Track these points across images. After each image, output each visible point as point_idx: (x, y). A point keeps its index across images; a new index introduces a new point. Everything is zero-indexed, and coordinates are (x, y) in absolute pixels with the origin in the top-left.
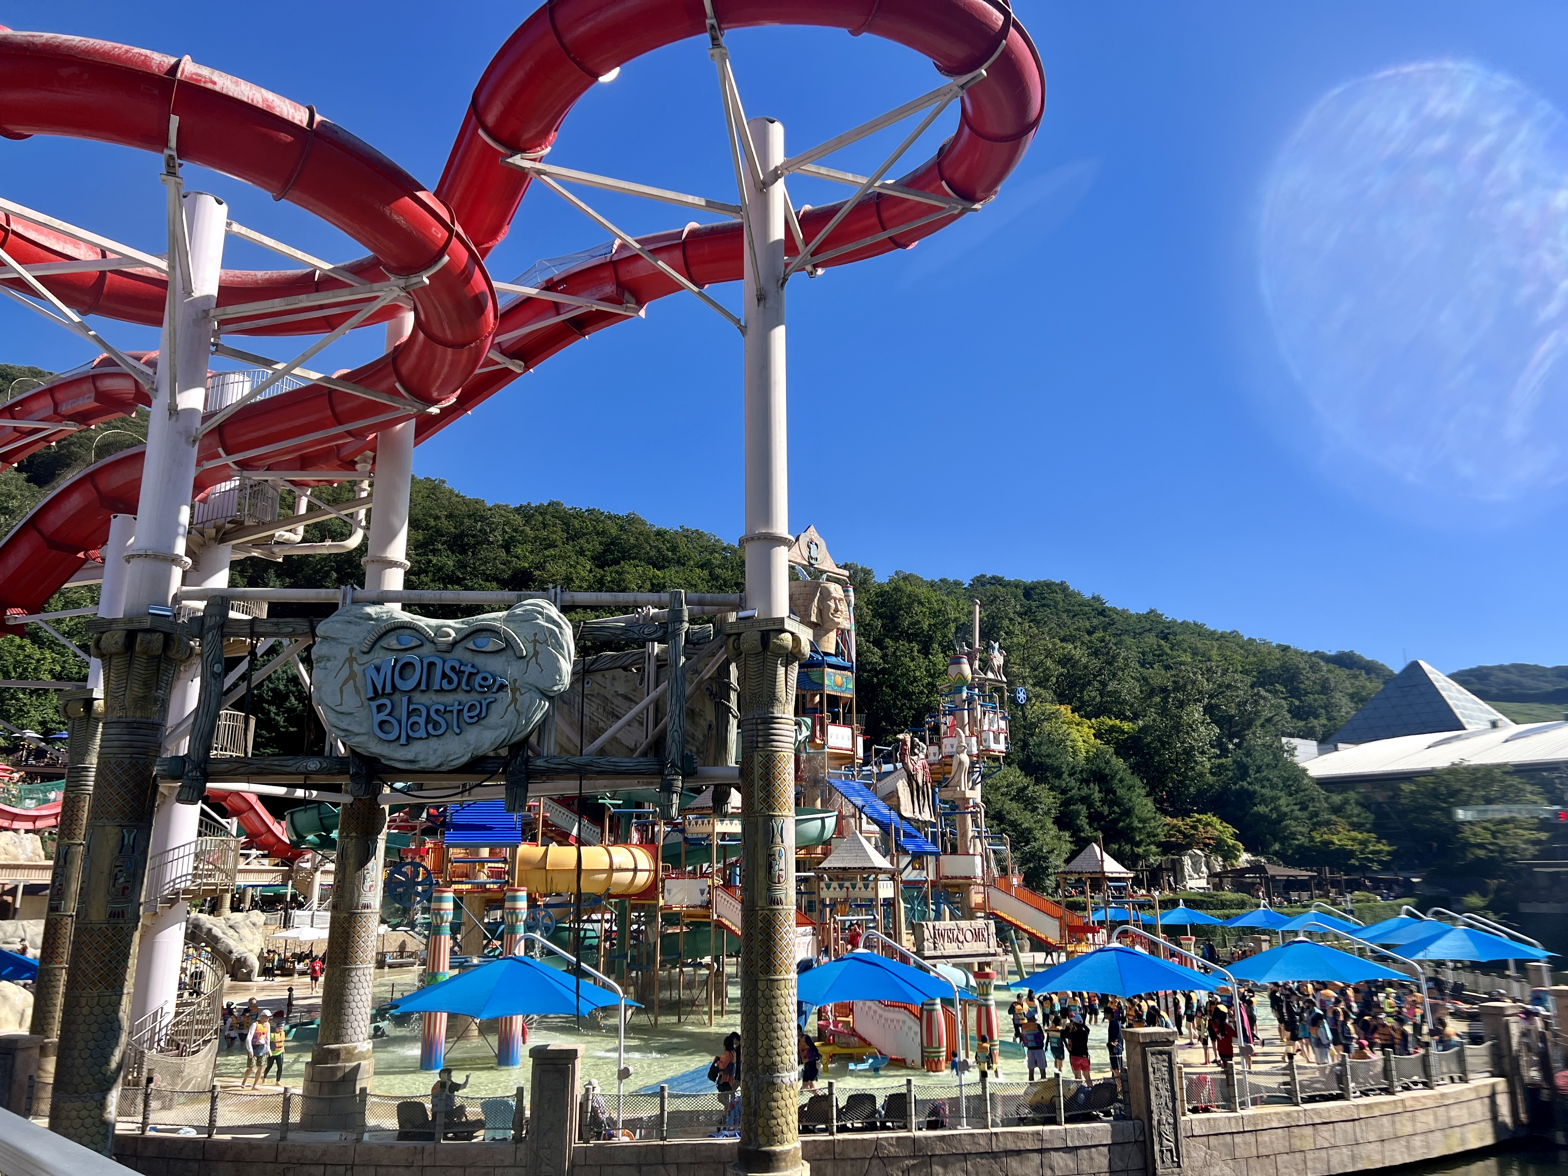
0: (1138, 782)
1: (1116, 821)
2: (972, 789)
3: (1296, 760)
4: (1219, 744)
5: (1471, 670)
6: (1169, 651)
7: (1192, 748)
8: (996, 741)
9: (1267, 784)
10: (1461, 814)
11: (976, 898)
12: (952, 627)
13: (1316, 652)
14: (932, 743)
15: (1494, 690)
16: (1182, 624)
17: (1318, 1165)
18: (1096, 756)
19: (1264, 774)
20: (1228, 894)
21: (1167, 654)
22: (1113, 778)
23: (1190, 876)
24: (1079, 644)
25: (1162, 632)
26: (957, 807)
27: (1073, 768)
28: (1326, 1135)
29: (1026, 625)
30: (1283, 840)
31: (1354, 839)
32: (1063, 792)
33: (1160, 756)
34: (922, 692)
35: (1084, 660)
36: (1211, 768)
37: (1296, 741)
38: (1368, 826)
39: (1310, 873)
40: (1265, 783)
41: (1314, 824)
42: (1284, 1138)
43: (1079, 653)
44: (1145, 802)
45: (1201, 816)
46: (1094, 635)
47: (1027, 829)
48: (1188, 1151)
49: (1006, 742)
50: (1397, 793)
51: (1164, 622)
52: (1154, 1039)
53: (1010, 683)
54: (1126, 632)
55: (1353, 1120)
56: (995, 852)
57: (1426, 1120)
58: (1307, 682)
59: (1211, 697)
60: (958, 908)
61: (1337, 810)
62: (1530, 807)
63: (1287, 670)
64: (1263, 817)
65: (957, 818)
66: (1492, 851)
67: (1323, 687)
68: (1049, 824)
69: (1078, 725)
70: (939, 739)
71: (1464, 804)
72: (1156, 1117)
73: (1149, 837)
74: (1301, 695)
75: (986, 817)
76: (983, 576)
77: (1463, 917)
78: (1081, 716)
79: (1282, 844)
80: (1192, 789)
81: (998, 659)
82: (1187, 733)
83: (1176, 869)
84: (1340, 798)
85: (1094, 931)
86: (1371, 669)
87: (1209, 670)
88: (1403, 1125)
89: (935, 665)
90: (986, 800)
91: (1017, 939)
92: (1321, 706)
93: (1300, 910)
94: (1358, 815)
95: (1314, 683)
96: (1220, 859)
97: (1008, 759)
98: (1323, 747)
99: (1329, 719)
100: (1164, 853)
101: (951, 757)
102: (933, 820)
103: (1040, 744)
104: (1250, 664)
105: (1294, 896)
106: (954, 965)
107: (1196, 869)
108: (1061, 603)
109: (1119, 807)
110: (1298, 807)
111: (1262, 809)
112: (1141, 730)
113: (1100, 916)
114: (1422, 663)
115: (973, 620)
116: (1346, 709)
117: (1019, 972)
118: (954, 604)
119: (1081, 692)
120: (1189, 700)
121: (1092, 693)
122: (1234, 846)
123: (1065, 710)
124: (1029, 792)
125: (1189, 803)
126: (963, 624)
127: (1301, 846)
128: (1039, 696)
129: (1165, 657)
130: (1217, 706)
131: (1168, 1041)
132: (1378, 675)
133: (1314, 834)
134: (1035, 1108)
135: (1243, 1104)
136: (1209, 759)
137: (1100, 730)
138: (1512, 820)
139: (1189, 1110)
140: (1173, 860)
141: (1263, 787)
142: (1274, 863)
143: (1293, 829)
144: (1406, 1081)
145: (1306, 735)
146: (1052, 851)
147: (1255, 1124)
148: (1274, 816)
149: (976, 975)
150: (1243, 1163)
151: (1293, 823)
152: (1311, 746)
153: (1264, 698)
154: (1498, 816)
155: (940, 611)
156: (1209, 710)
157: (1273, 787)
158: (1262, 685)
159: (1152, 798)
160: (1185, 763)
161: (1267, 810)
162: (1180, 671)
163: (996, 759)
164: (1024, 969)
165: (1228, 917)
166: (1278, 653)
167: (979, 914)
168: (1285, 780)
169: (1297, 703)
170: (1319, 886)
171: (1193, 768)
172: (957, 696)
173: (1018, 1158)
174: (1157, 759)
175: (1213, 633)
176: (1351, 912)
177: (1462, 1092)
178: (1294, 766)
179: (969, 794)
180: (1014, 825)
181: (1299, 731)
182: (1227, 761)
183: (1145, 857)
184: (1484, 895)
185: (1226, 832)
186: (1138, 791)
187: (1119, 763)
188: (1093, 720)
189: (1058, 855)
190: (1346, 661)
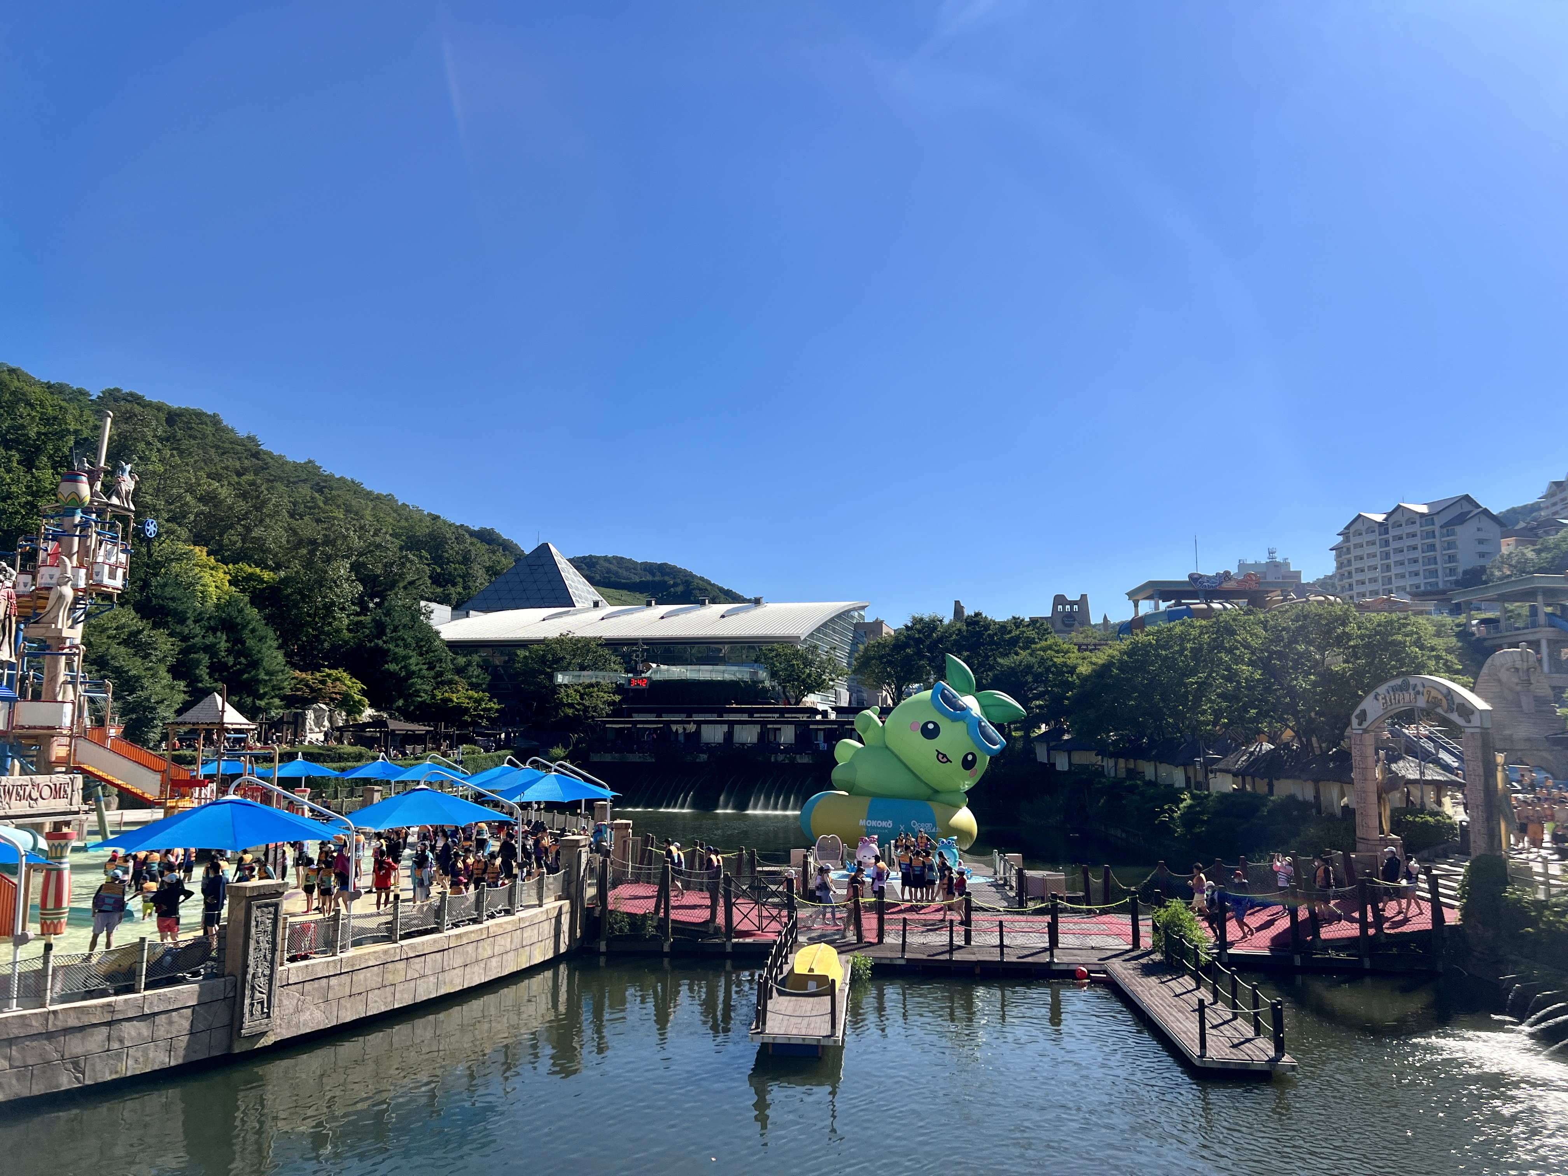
0: (271, 633)
1: (241, 672)
2: (71, 627)
3: (432, 622)
4: (361, 602)
5: (584, 558)
6: (322, 505)
7: (333, 603)
8: (113, 576)
9: (401, 643)
10: (560, 678)
11: (59, 750)
12: (71, 440)
13: (462, 526)
14: (23, 571)
15: (598, 577)
16: (339, 479)
17: (406, 996)
18: (229, 603)
19: (399, 634)
20: (346, 748)
21: (319, 508)
22: (244, 627)
23: (311, 729)
24: (226, 483)
25: (318, 484)
26: (49, 647)
27: (200, 614)
28: (417, 967)
29: (167, 453)
30: (407, 697)
31: (470, 698)
32: (185, 639)
33: (298, 609)
34: (17, 512)
35: (229, 501)
36: (349, 625)
37: (433, 605)
38: (484, 686)
39: (427, 728)
40: (399, 642)
41: (437, 683)
42: (378, 975)
43: (224, 492)
44: (275, 654)
45: (331, 671)
46: (244, 477)
47: (134, 676)
48: (280, 1000)
49: (124, 579)
50: (512, 657)
51: (322, 475)
52: (262, 892)
53: (137, 514)
54: (279, 478)
55: (443, 950)
56: (92, 700)
57: (504, 943)
58: (450, 552)
59: (360, 555)
60: (32, 763)
61: (460, 671)
62: (612, 674)
63: (435, 539)
64: (393, 675)
65: (46, 661)
66: (578, 710)
67: (464, 558)
68: (163, 672)
69: (212, 569)
70: (34, 567)
71: (565, 669)
72: (251, 971)
73: (273, 690)
74: (443, 563)
75: (84, 661)
76: (118, 390)
77: (554, 766)
78: (217, 561)
79: (406, 700)
80: (326, 645)
81: (128, 484)
82: (330, 588)
83: (298, 724)
84: (464, 659)
85: (202, 784)
86: (507, 547)
87: (362, 528)
88: (484, 949)
89: (38, 481)
90: (86, 641)
91: (104, 796)
92: (459, 576)
93: (413, 762)
94: (478, 676)
95: (457, 553)
96: (344, 713)
97: (123, 599)
98: (456, 612)
99: (464, 588)
100: (287, 707)
101: (49, 589)
102: (13, 660)
103: (165, 585)
104: (401, 528)
105: (409, 749)
106: (18, 827)
107: (318, 722)
108: (210, 438)
109: (246, 658)
110: (425, 667)
111: (392, 667)
112: (282, 581)
113: (211, 769)
114: (550, 545)
115: (100, 437)
116: (481, 579)
117: (102, 831)
118: (77, 413)
119: (221, 535)
120: (337, 556)
121: (233, 538)
122: (360, 701)
123: (200, 553)
124: (143, 637)
125: (321, 658)
126: (86, 439)
127: (424, 702)
128: (173, 532)
129: (316, 511)
130: (364, 565)
131: (278, 892)
132: (511, 552)
133: (436, 692)
134: (110, 977)
135: (343, 948)
136: (348, 616)
137: (236, 576)
138: (598, 684)
139: (288, 960)
140: (296, 714)
141: (397, 646)
142: (395, 718)
143: (418, 687)
144: (493, 910)
145: (443, 600)
146: (162, 702)
147: (353, 965)
148: (403, 674)
149: (48, 837)
150: (334, 1004)
151: (419, 681)
152: (445, 611)
153: (411, 561)
154: (587, 681)
155: (55, 418)
156: (355, 567)
157: (406, 646)
158: (409, 549)
159: (282, 651)
160: (323, 618)
161: (397, 668)
162: (333, 525)
163: (108, 597)
164: (108, 829)
165: (343, 770)
166: (428, 521)
167: (59, 769)
168: (418, 640)
169: (439, 570)
170: (434, 740)
171: (330, 624)
172: (66, 519)
173: (79, 1035)
174: (294, 611)
175: (369, 493)
176: (461, 762)
177: (536, 915)
178: (430, 627)
179: (66, 633)
180: (119, 672)
181: (436, 597)
182: (366, 619)
183: (266, 710)
184: (566, 747)
185: (353, 686)
186: (270, 643)
187: (253, 612)
188: (231, 566)
189: (168, 706)
190: (487, 537)
